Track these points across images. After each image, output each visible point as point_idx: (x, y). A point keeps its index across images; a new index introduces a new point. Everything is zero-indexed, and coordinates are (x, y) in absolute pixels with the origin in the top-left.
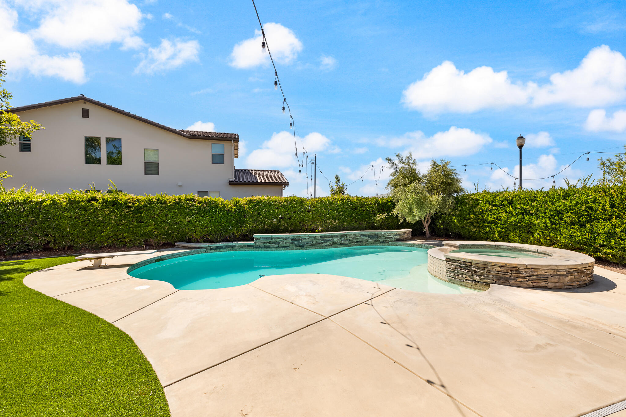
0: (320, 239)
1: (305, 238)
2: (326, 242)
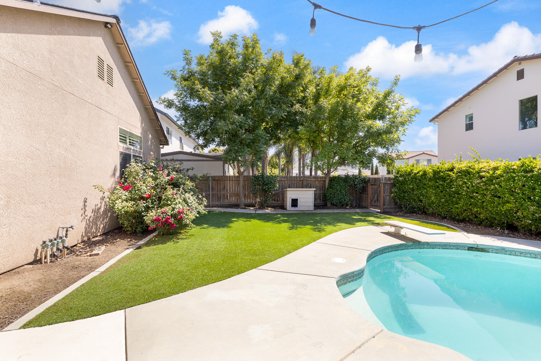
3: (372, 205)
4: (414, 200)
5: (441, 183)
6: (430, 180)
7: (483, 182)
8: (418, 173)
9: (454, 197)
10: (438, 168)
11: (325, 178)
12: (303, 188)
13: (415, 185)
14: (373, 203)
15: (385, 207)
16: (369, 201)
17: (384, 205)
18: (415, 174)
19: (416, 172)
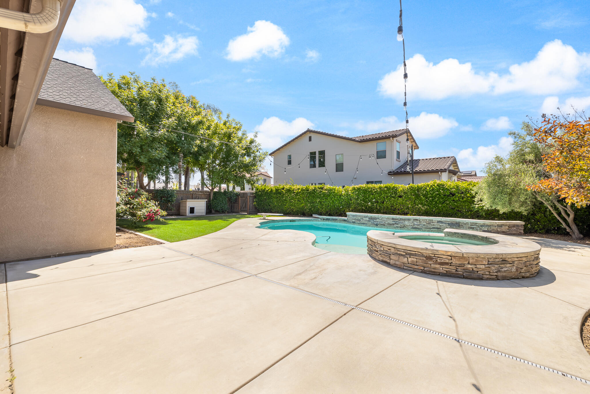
0: (392, 220)
1: (379, 218)
2: (398, 224)
3: (242, 210)
4: (266, 205)
5: (279, 195)
6: (274, 194)
7: (295, 195)
8: (268, 190)
9: (284, 202)
10: (278, 188)
11: (210, 192)
12: (192, 199)
13: (267, 197)
14: (242, 209)
15: (250, 211)
16: (240, 208)
17: (249, 209)
18: (267, 191)
19: (267, 189)
